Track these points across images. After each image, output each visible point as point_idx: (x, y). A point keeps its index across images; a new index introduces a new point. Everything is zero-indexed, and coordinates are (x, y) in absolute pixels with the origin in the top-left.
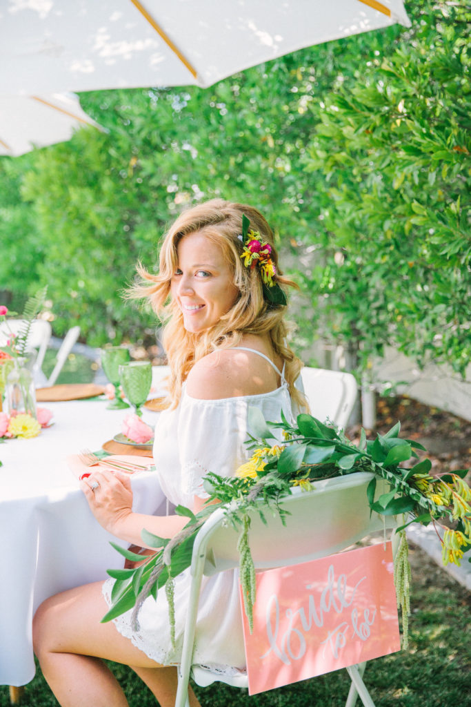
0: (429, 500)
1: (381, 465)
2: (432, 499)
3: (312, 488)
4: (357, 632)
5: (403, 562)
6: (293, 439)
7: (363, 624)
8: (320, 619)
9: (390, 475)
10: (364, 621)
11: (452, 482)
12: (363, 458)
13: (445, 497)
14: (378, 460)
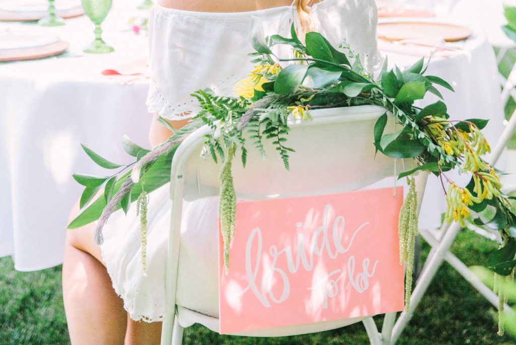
0: (438, 148)
1: (392, 100)
2: (443, 147)
3: (309, 116)
4: (353, 284)
5: (409, 213)
6: (303, 57)
7: (361, 274)
8: (309, 263)
9: (401, 113)
10: (362, 271)
11: (468, 131)
12: (374, 89)
13: (457, 146)
14: (391, 94)
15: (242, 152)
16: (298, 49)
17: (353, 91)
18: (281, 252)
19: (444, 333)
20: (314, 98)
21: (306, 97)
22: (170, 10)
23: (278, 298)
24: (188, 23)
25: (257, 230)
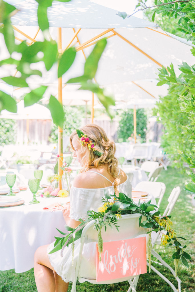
0: (158, 224)
1: (144, 211)
4: (133, 265)
6: (117, 200)
7: (135, 263)
9: (147, 215)
11: (166, 219)
12: (139, 209)
13: (163, 224)
14: (143, 210)
15: (105, 227)
16: (116, 198)
17: (134, 209)
18: (113, 257)
19: (143, 288)
20: (121, 212)
21: (119, 211)
22: (79, 188)
23: (113, 271)
24: (84, 192)
25: (107, 251)
